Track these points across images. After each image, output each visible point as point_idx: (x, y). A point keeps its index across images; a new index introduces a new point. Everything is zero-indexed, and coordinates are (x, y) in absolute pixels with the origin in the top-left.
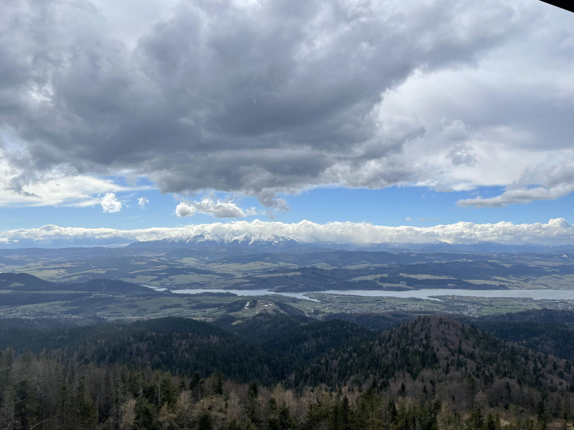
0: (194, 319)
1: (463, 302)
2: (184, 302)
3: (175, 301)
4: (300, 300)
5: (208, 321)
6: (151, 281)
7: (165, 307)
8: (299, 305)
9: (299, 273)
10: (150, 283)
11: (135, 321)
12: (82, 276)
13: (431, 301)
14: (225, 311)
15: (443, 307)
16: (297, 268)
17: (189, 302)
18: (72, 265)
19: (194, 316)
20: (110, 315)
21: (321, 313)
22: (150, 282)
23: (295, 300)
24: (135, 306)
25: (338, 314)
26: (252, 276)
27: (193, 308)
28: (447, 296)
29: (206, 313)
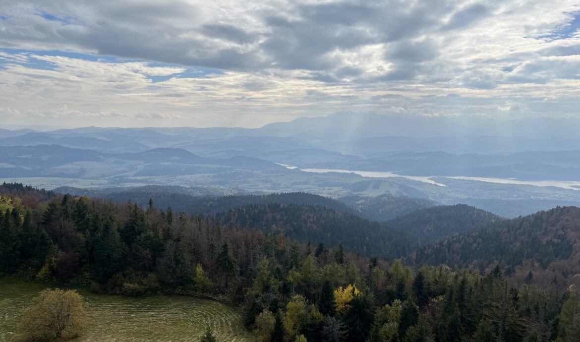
2: (311, 180)
3: (304, 178)
4: (425, 183)
7: (296, 183)
8: (424, 189)
9: (424, 157)
10: (282, 161)
12: (225, 153)
13: (574, 191)
14: (349, 190)
16: (423, 152)
17: (316, 180)
21: (447, 197)
23: (419, 184)
24: (271, 182)
26: (376, 158)
27: (320, 186)
29: (332, 191)
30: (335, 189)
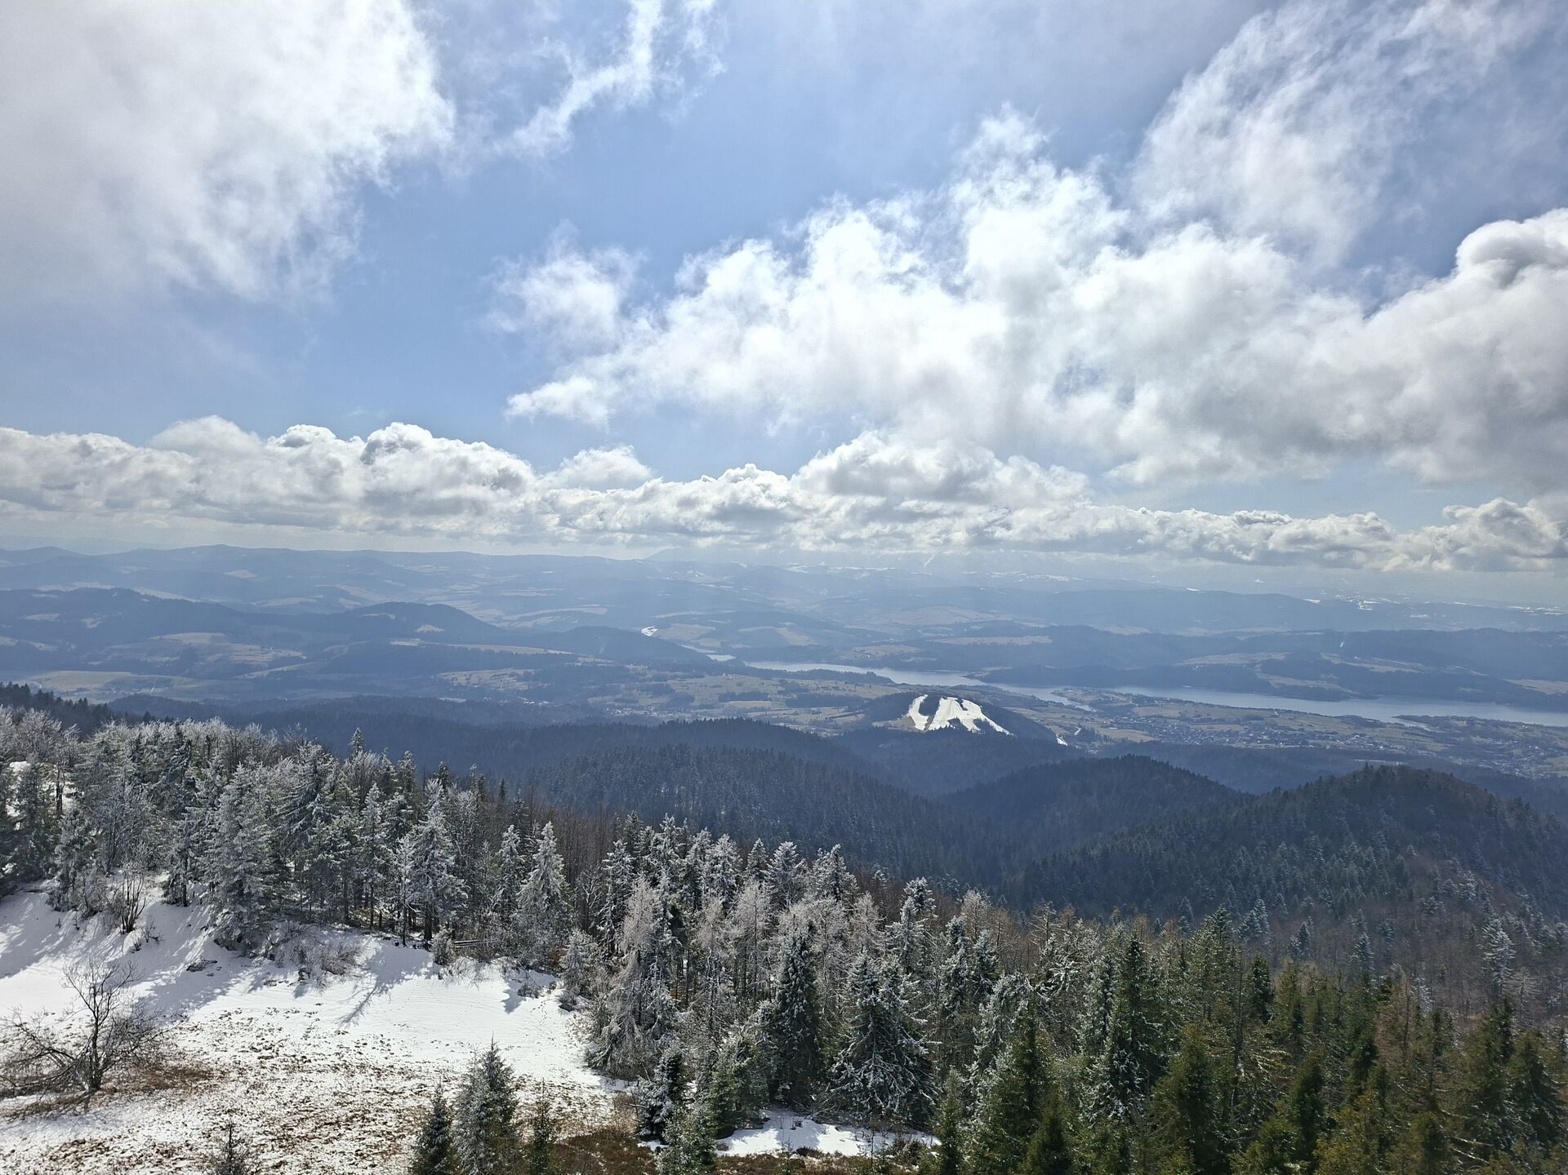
0: (792, 726)
1: (1496, 736)
2: (770, 688)
3: (753, 683)
4: (1047, 702)
5: (823, 734)
6: (701, 637)
7: (733, 697)
8: (1042, 715)
9: (1046, 640)
10: (699, 641)
11: (666, 721)
12: (558, 617)
13: (1406, 728)
14: (863, 715)
15: (1439, 747)
16: (1042, 626)
17: (780, 688)
18: (538, 592)
19: (794, 722)
20: (616, 704)
21: (1098, 738)
22: (698, 638)
23: (1033, 703)
24: (668, 691)
25: (1142, 743)
26: (929, 638)
27: (790, 704)
28: (1453, 718)
29: (821, 717)
30: (827, 712)
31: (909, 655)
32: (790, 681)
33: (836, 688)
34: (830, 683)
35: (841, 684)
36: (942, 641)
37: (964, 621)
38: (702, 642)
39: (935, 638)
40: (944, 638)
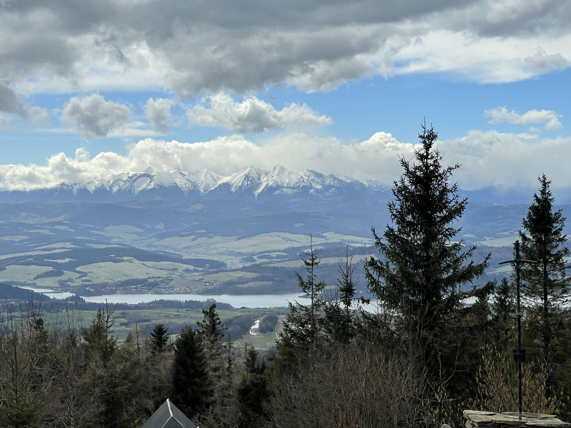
6: (38, 277)
10: (36, 281)
16: (367, 246)
22: (35, 279)
26: (264, 263)
31: (247, 281)
32: (131, 312)
33: (177, 316)
34: (172, 312)
35: (182, 312)
36: (276, 265)
37: (296, 245)
38: (39, 282)
39: (270, 263)
40: (279, 262)
